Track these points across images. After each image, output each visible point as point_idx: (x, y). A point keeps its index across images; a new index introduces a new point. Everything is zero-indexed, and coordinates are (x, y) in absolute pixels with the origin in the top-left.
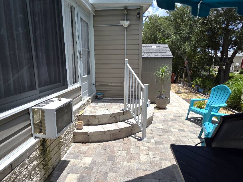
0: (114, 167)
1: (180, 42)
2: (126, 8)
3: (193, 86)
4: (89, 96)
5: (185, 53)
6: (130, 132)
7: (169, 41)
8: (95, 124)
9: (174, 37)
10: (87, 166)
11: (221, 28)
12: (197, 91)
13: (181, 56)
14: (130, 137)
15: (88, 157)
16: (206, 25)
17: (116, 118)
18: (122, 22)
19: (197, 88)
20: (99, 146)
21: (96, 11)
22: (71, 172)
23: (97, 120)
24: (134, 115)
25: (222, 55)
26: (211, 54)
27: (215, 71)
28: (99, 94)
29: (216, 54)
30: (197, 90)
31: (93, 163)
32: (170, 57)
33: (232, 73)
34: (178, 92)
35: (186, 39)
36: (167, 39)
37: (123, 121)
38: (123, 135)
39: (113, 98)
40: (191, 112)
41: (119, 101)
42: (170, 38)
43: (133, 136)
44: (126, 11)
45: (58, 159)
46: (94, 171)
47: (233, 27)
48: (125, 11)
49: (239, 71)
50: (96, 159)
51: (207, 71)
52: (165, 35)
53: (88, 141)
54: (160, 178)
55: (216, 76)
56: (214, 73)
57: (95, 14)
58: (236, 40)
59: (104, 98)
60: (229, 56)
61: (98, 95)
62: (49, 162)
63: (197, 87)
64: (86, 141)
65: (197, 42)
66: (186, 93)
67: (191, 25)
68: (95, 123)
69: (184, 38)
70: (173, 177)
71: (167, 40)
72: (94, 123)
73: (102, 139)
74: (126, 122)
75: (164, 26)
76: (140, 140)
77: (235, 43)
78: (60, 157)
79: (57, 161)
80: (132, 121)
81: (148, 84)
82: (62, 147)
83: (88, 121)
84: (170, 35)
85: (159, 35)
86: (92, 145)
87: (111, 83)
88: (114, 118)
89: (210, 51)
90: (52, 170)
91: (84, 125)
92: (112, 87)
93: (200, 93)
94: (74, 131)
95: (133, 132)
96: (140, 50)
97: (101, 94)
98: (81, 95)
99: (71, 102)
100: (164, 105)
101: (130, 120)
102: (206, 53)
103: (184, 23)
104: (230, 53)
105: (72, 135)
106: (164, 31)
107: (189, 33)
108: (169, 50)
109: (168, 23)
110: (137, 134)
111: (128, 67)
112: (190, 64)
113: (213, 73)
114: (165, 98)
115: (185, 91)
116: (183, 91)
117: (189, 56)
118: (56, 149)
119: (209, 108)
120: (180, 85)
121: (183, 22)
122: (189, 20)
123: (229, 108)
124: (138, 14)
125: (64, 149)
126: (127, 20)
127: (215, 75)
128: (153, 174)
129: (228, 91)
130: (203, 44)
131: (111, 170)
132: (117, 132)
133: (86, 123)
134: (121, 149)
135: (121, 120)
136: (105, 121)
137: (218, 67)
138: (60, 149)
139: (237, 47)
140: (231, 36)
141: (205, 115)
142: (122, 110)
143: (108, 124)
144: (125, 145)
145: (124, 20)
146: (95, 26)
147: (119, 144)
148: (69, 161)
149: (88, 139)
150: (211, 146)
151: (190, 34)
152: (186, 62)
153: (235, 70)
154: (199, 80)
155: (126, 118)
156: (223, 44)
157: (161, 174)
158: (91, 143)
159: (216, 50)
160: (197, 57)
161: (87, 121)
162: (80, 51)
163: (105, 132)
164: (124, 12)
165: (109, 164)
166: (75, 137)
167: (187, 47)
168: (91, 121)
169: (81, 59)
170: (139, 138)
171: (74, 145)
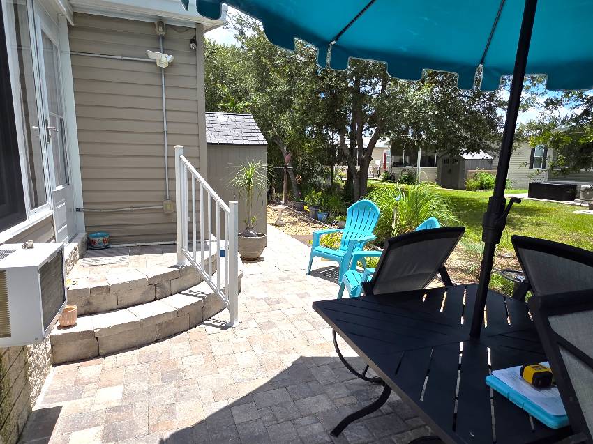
0: (186, 391)
1: (271, 110)
2: (161, 22)
3: (306, 208)
4: (70, 241)
5: (283, 136)
6: (198, 316)
7: (247, 107)
8: (110, 308)
9: (259, 99)
10: (115, 404)
11: (347, 88)
12: (315, 219)
13: (275, 143)
14: (202, 326)
15: (109, 387)
16: (322, 79)
17: (161, 287)
18: (153, 55)
19: (314, 212)
20: (130, 358)
21: (75, 15)
22: (76, 426)
23: (114, 297)
24: (206, 275)
25: (352, 144)
26: (332, 139)
27: (342, 177)
28: (98, 237)
29: (342, 139)
30: (316, 217)
31: (127, 395)
32: (261, 143)
33: (371, 181)
34: (278, 224)
35: (283, 104)
36: (240, 99)
37: (179, 292)
38: (186, 324)
39: (136, 242)
40: (316, 259)
41: (158, 249)
42: (247, 100)
43: (206, 322)
44: (163, 28)
45: (26, 408)
46: (137, 410)
47: (368, 88)
48: (161, 29)
49: (382, 177)
50: (133, 387)
51: (327, 176)
52: (235, 91)
53: (97, 354)
54: (285, 384)
55: (344, 187)
56: (340, 182)
57: (74, 23)
58: (374, 114)
59: (111, 246)
60: (365, 147)
61: (95, 237)
62: (9, 415)
63: (314, 209)
64: (90, 355)
65: (306, 112)
66: (294, 223)
67: (291, 76)
68: (108, 306)
69: (279, 101)
70: (309, 377)
71: (241, 105)
72: (104, 306)
73: (134, 340)
74: (187, 294)
75: (232, 69)
76: (225, 327)
77: (373, 121)
78: (28, 404)
79: (25, 414)
80: (203, 288)
81: (236, 202)
82: (30, 375)
83: (89, 303)
84: (247, 93)
85: (223, 90)
86: (109, 360)
87: (129, 205)
88: (158, 288)
89: (330, 133)
90: (17, 438)
91: (79, 316)
92: (133, 216)
93: (321, 221)
94: (51, 334)
95: (207, 314)
96: (200, 125)
97: (103, 234)
98: (54, 237)
99: (61, 250)
100: (257, 252)
101: (196, 288)
102: (324, 138)
103: (276, 68)
104: (366, 141)
105: (49, 346)
106: (233, 82)
107: (289, 93)
108: (257, 128)
109: (241, 63)
110: (216, 317)
111: (184, 164)
112: (294, 161)
113: (337, 180)
114: (259, 235)
115: (292, 219)
116: (285, 219)
117: (292, 143)
118: (21, 382)
119: (346, 246)
120: (279, 206)
121: (274, 66)
122: (286, 63)
123: (376, 247)
124: (193, 41)
125: (36, 381)
126: (165, 51)
127: (343, 184)
128: (271, 382)
129: (376, 211)
130: (319, 119)
131: (180, 397)
132: (171, 317)
133: (83, 311)
134: (189, 353)
135: (174, 290)
136: (136, 296)
137: (346, 167)
138: (27, 381)
139: (376, 128)
140: (365, 105)
141: (342, 261)
142: (175, 267)
143: (143, 303)
144: (195, 345)
145: (158, 50)
146: (73, 53)
147: (181, 345)
148: (59, 409)
149: (97, 348)
150: (373, 294)
151: (290, 95)
152: (287, 157)
153: (375, 175)
154: (316, 196)
155: (186, 285)
156: (352, 121)
157: (287, 377)
158: (104, 356)
159: (342, 132)
160: (306, 145)
161: (85, 305)
162: (47, 120)
163: (140, 324)
164: (156, 30)
165: (171, 388)
166: (56, 349)
167: (286, 123)
168: (97, 302)
169: (49, 141)
170: (222, 324)
171: (54, 370)
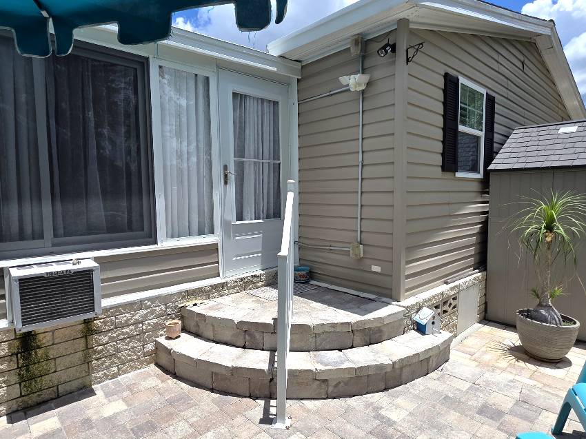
6: (263, 388)
17: (251, 335)
18: (344, 81)
21: (303, 68)
23: (211, 328)
38: (244, 390)
48: (355, 49)
57: (301, 76)
62: (41, 376)
64: (170, 369)
72: (205, 333)
74: (273, 356)
78: (85, 378)
79: (75, 384)
82: (97, 359)
87: (328, 244)
88: (247, 336)
90: (54, 397)
91: (191, 333)
94: (157, 339)
98: (217, 262)
105: (150, 347)
133: (195, 330)
135: (267, 345)
138: (88, 362)
146: (300, 103)
149: (174, 366)
162: (225, 166)
166: (158, 352)
169: (226, 183)
